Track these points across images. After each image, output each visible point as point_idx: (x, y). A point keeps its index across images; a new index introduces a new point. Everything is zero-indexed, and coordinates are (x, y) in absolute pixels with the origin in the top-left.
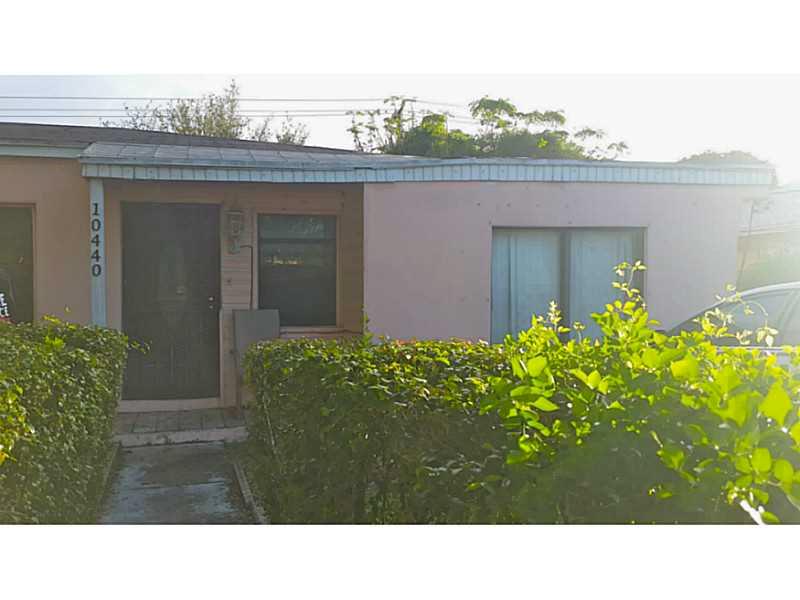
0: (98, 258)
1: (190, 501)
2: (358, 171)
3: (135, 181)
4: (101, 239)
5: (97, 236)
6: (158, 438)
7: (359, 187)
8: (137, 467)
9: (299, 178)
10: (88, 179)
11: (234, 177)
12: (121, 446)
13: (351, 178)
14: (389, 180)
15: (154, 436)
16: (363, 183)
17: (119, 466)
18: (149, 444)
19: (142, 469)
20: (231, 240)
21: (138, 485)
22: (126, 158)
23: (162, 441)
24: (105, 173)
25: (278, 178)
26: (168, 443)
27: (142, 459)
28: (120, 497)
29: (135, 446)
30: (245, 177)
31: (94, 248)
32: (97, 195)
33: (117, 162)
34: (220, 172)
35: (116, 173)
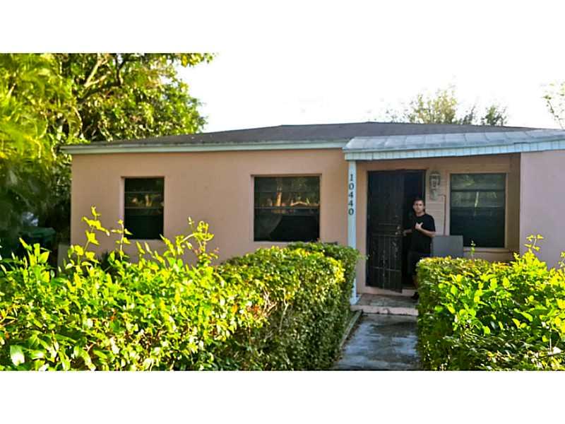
0: (352, 205)
1: (394, 345)
2: (517, 145)
3: (374, 161)
4: (354, 194)
5: (352, 193)
6: (384, 309)
7: (517, 156)
8: (370, 324)
9: (474, 152)
10: (348, 161)
11: (431, 154)
12: (362, 312)
13: (511, 150)
14: (540, 150)
15: (382, 308)
16: (520, 153)
17: (359, 322)
18: (378, 313)
19: (372, 325)
20: (432, 192)
21: (368, 333)
22: (368, 149)
23: (386, 312)
24: (357, 157)
25: (460, 153)
26: (389, 314)
27: (373, 320)
28: (356, 338)
29: (370, 313)
30: (438, 154)
31: (350, 199)
32: (353, 170)
33: (363, 151)
34: (423, 152)
35: (363, 157)
